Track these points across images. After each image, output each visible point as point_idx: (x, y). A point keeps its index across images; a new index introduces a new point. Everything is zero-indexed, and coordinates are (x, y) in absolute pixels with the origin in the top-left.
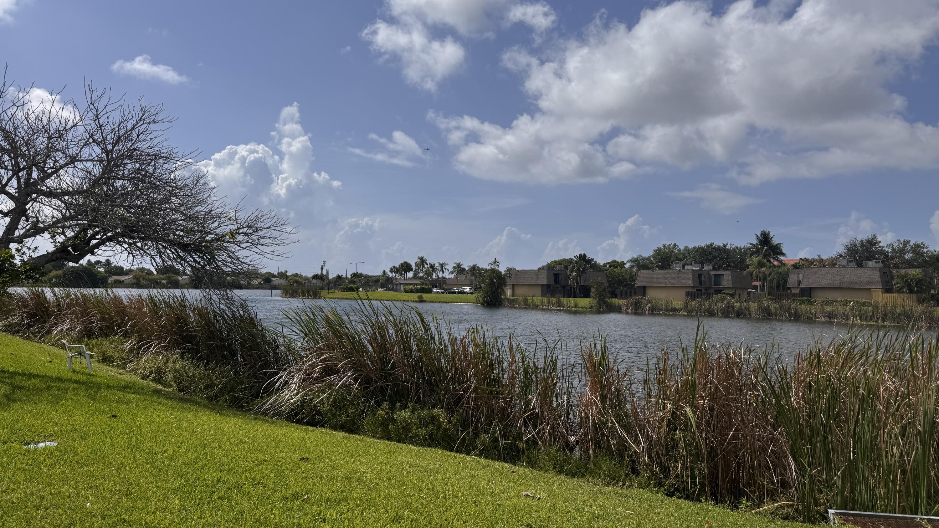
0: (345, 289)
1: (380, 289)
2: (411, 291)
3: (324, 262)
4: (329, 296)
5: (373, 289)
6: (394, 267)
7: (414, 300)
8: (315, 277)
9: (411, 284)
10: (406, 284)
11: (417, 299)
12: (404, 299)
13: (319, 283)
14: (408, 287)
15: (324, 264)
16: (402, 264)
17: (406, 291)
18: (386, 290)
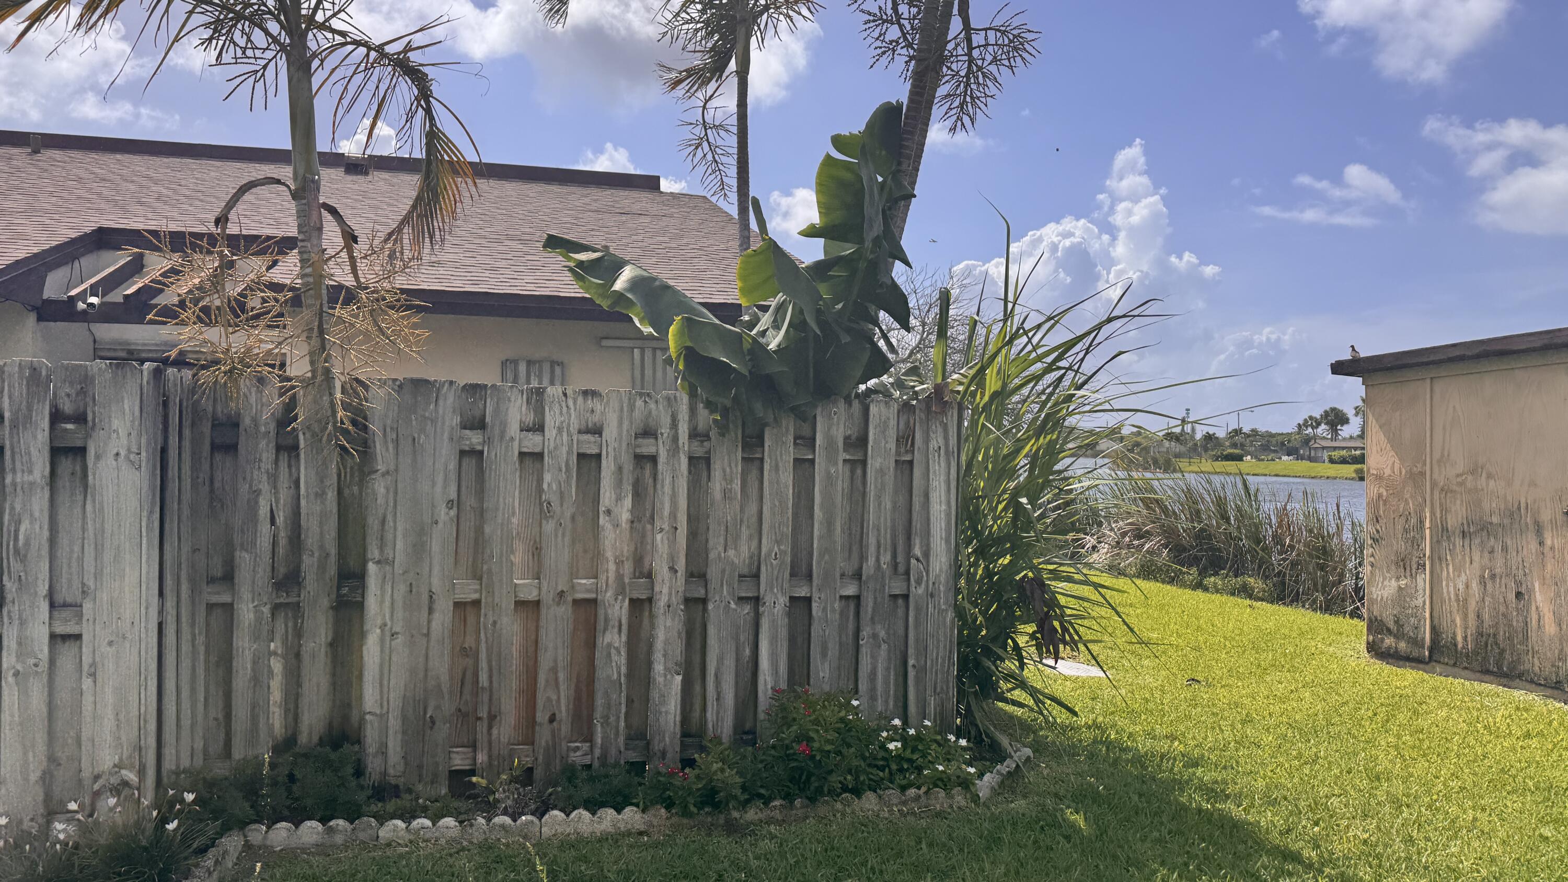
0: (1219, 457)
1: (1285, 458)
2: (1344, 461)
3: (1188, 410)
4: (1191, 468)
5: (1270, 458)
6: (1311, 418)
7: (1349, 476)
8: (1170, 436)
9: (1343, 448)
10: (1335, 448)
11: (1354, 475)
12: (1329, 474)
13: (1175, 447)
14: (1336, 454)
15: (1188, 414)
16: (1326, 412)
17: (1332, 461)
18: (1297, 459)
